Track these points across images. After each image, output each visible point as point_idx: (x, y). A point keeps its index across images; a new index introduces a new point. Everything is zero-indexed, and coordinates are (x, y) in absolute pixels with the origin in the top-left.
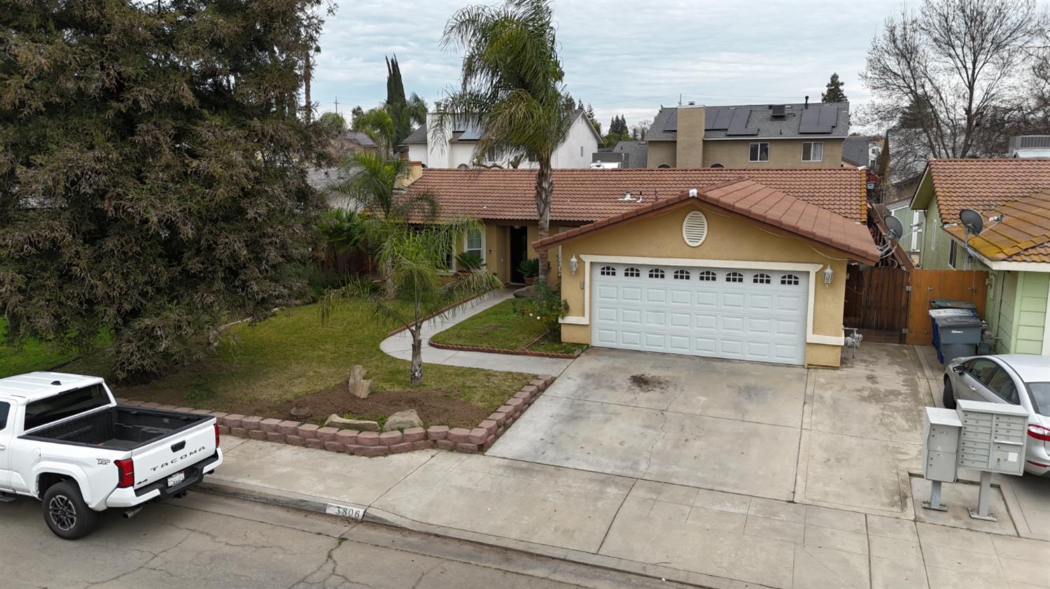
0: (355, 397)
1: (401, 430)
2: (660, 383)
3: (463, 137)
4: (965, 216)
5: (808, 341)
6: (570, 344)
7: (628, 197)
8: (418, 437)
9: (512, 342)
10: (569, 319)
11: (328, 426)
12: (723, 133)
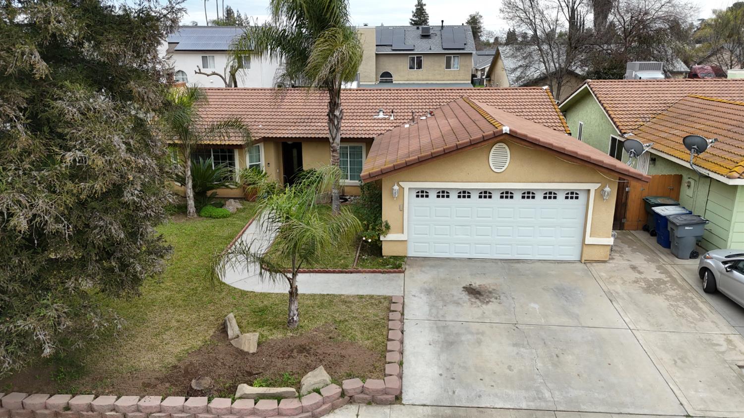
0: (242, 353)
1: (318, 391)
2: (490, 292)
3: (178, 47)
4: (687, 140)
5: (586, 243)
6: (391, 257)
7: (381, 115)
8: (337, 396)
9: (340, 260)
10: (390, 236)
11: (240, 398)
12: (389, 48)
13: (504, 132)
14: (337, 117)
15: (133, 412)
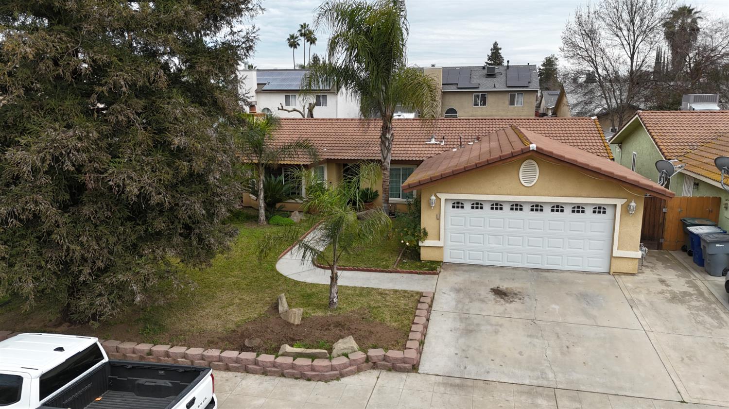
0: (289, 325)
1: (346, 355)
2: (516, 294)
3: (266, 88)
4: (718, 162)
5: (614, 255)
6: (428, 262)
7: (433, 141)
8: (362, 361)
9: (383, 262)
10: (427, 243)
11: (282, 355)
12: (455, 87)
13: (531, 149)
14: (388, 139)
15: (198, 360)
